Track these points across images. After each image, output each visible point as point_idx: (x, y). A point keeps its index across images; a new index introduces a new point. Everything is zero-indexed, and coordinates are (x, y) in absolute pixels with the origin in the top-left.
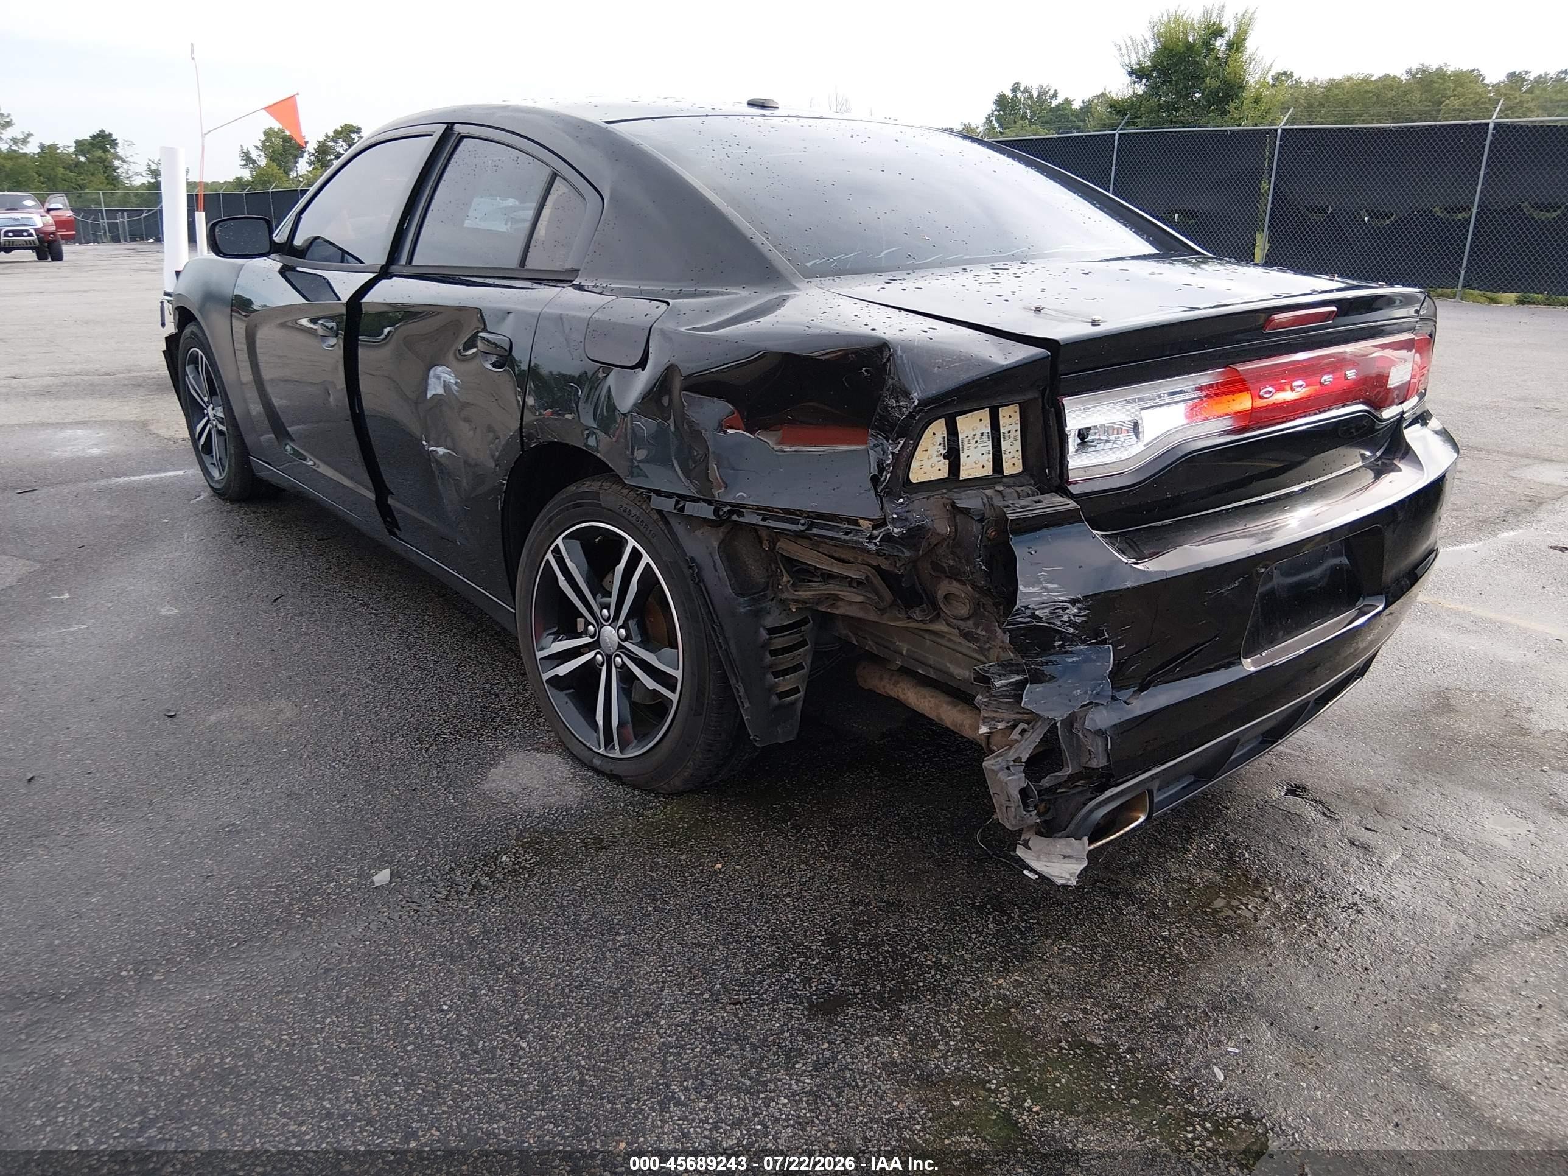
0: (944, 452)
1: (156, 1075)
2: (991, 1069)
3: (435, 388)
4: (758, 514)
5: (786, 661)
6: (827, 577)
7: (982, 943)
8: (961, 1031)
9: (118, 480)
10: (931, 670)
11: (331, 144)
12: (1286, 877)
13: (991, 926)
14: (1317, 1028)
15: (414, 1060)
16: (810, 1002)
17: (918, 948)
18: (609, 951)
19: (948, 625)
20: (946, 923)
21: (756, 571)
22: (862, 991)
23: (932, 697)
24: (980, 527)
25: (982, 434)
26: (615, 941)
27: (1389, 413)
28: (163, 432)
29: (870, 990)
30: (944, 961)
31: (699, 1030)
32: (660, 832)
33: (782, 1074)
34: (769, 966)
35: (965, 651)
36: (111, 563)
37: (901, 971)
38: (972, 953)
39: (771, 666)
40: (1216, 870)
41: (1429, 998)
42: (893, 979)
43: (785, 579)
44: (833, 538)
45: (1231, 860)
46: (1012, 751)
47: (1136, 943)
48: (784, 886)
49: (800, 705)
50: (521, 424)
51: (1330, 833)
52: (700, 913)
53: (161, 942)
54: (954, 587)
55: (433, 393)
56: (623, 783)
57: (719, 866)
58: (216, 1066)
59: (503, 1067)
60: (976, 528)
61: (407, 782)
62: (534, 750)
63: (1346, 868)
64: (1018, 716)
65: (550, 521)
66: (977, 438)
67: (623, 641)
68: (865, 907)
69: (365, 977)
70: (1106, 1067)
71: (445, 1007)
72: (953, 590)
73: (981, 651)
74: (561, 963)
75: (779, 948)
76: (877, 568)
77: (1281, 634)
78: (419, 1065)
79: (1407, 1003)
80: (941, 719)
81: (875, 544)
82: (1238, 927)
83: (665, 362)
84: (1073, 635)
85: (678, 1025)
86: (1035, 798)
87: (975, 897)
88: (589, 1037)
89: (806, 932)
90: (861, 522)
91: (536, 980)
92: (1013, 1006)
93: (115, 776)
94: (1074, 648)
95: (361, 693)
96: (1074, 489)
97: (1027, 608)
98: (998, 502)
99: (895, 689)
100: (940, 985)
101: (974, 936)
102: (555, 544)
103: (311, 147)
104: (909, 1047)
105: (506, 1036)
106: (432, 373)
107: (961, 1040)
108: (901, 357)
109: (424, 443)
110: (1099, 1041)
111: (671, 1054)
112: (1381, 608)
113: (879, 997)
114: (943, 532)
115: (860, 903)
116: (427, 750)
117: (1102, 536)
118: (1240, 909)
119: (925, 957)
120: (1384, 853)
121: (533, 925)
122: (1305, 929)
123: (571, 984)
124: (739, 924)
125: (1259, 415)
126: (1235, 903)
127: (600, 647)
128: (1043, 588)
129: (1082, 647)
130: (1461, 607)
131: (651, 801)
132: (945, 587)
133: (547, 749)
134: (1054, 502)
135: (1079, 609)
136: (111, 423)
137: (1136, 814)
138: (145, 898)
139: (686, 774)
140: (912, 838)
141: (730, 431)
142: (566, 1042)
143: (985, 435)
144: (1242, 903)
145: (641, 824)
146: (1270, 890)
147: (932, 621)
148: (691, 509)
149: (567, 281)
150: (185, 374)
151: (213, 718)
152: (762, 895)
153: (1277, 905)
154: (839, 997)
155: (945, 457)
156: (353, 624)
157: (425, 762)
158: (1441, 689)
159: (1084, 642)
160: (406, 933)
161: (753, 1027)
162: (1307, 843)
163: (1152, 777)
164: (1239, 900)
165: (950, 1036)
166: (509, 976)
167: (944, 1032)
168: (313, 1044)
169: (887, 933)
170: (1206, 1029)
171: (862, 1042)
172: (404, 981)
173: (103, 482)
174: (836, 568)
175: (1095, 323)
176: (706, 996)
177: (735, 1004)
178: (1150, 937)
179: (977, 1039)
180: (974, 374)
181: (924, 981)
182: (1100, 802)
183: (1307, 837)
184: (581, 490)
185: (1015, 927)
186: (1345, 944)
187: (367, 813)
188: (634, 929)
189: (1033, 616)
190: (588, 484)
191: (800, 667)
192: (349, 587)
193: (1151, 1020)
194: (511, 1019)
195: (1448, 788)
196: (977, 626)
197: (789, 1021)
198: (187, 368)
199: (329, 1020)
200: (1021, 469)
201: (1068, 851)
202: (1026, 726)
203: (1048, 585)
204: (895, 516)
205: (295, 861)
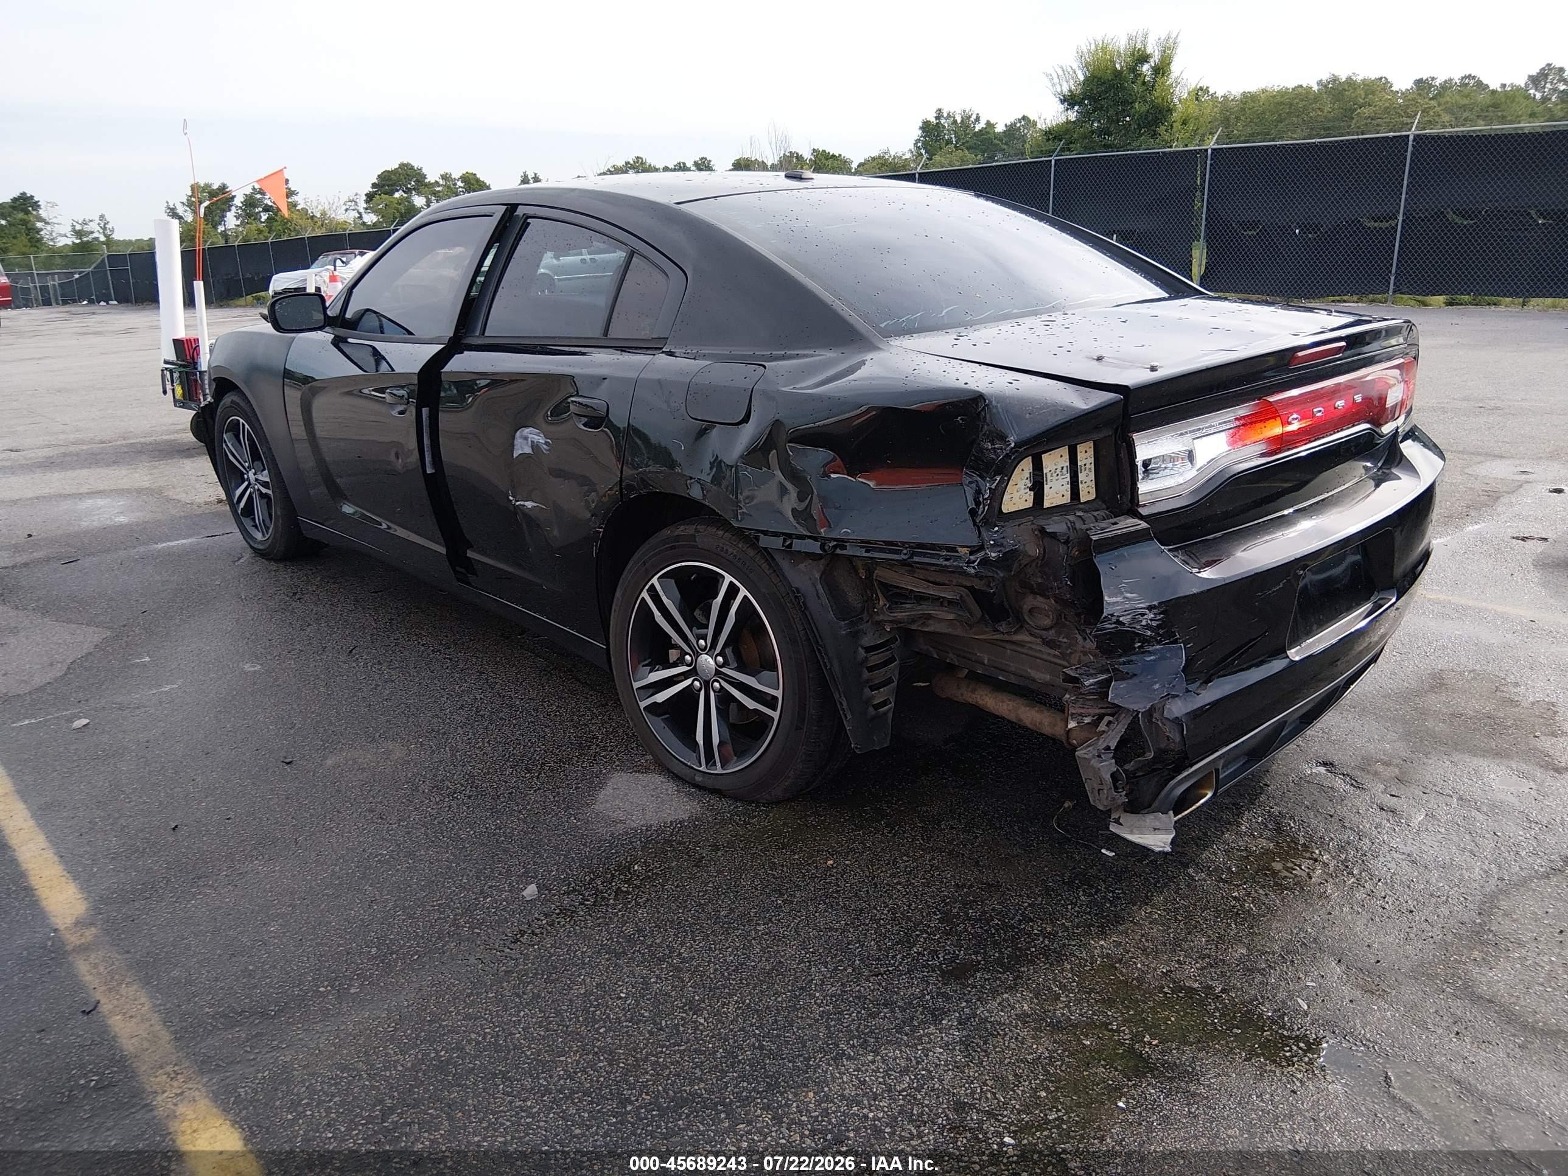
0: (1030, 485)
1: (382, 1071)
2: (1110, 1013)
3: (522, 448)
4: (861, 547)
5: (879, 675)
6: (920, 598)
7: (1078, 912)
8: (1077, 985)
9: (156, 546)
10: (1012, 676)
11: (259, 196)
12: (1330, 841)
13: (1083, 898)
14: (1378, 962)
15: (609, 1040)
16: (941, 970)
17: (1024, 919)
18: (754, 939)
19: (1031, 635)
20: (1043, 898)
21: (853, 597)
22: (984, 959)
23: (1010, 700)
24: (1066, 548)
25: (1062, 468)
26: (757, 931)
27: (1387, 429)
28: (182, 497)
29: (990, 957)
30: (1049, 930)
31: (851, 999)
32: (768, 837)
33: (932, 1029)
34: (898, 943)
35: (1045, 657)
36: (179, 626)
37: (1013, 940)
38: (1071, 921)
39: (868, 681)
40: (1268, 839)
41: (1468, 931)
42: (1008, 947)
43: (881, 603)
44: (933, 565)
45: (1279, 830)
46: (1101, 741)
47: (1211, 904)
48: (893, 875)
49: (890, 715)
50: (621, 478)
51: (1361, 801)
52: (825, 903)
53: (347, 960)
54: (1039, 601)
55: (520, 452)
56: (725, 797)
57: (831, 862)
58: (433, 1059)
59: (689, 1040)
60: (1062, 549)
61: (529, 807)
62: (636, 772)
63: (1379, 830)
64: (1103, 711)
65: (644, 563)
66: (1058, 472)
67: (721, 667)
68: (969, 889)
69: (543, 975)
70: (1206, 1006)
71: (623, 995)
72: (1036, 604)
73: (1063, 656)
74: (714, 952)
75: (902, 927)
76: (971, 589)
77: (1315, 628)
78: (614, 1043)
79: (1450, 937)
80: (1020, 720)
81: (974, 568)
82: (1295, 884)
83: (770, 418)
84: (1150, 637)
85: (832, 996)
86: (1123, 780)
87: (1063, 875)
88: (757, 1011)
89: (922, 912)
90: (959, 549)
91: (696, 967)
92: (1116, 963)
93: (254, 819)
94: (1151, 649)
95: (460, 730)
96: (1144, 512)
97: (1112, 615)
98: (1079, 525)
99: (974, 696)
100: (1050, 950)
101: (1070, 907)
102: (650, 583)
103: (238, 201)
104: (1036, 1001)
105: (684, 1015)
106: (518, 434)
107: (1078, 992)
108: (996, 406)
109: (511, 498)
110: (1196, 985)
111: (832, 1020)
112: (1394, 600)
113: (1000, 962)
114: (1034, 554)
115: (964, 886)
116: (538, 778)
117: (1169, 550)
118: (1294, 869)
119: (1032, 927)
120: (1410, 815)
121: (680, 923)
122: (1354, 883)
123: (727, 969)
124: (862, 910)
125: (1288, 438)
126: (1290, 865)
127: (697, 674)
128: (1124, 598)
129: (1158, 647)
130: (1442, 597)
131: (753, 811)
132: (1031, 601)
133: (647, 770)
134: (1128, 524)
135: (1155, 614)
136: (129, 491)
137: (1204, 792)
138: (319, 924)
139: (786, 784)
140: (996, 828)
141: (833, 476)
142: (738, 1016)
143: (1065, 469)
144: (1296, 865)
145: (750, 831)
146: (1317, 852)
147: (1015, 633)
148: (798, 545)
149: (656, 349)
150: (222, 440)
151: (329, 762)
152: (875, 884)
153: (1326, 865)
154: (965, 964)
155: (1030, 490)
156: (432, 669)
157: (539, 789)
158: (1436, 671)
159: (1159, 643)
160: (568, 936)
161: (897, 993)
162: (1342, 811)
163: (1219, 757)
164: (1292, 862)
165: (1068, 990)
166: (671, 965)
167: (1062, 987)
168: (515, 1034)
169: (994, 909)
170: (1285, 969)
171: (994, 999)
172: (579, 976)
173: (142, 549)
174: (933, 591)
175: (1153, 369)
176: (850, 970)
177: (877, 976)
178: (1223, 898)
179: (1092, 990)
180: (1060, 418)
181: (1035, 946)
182: (1179, 781)
183: (1341, 805)
184: (676, 533)
185: (1104, 898)
186: (1390, 893)
187: (500, 837)
188: (770, 920)
189: (1118, 622)
190: (682, 528)
191: (889, 681)
192: (416, 635)
193: (1237, 965)
194: (684, 1000)
195: (1457, 756)
196: (1059, 634)
197: (927, 986)
198: (225, 436)
199: (522, 1013)
200: (1094, 497)
201: (1157, 824)
202: (1111, 718)
203: (1129, 595)
204: (992, 542)
205: (448, 883)
